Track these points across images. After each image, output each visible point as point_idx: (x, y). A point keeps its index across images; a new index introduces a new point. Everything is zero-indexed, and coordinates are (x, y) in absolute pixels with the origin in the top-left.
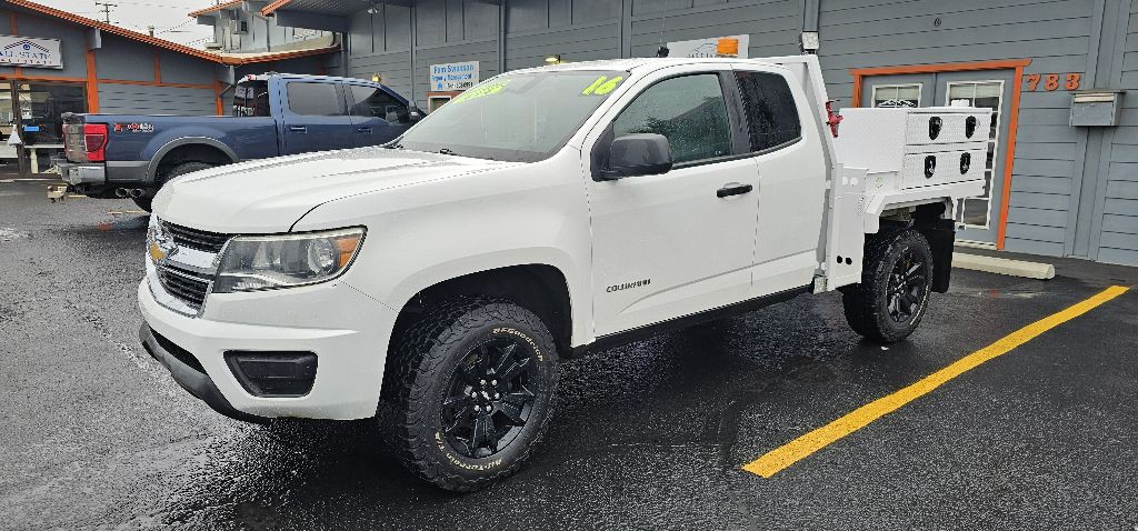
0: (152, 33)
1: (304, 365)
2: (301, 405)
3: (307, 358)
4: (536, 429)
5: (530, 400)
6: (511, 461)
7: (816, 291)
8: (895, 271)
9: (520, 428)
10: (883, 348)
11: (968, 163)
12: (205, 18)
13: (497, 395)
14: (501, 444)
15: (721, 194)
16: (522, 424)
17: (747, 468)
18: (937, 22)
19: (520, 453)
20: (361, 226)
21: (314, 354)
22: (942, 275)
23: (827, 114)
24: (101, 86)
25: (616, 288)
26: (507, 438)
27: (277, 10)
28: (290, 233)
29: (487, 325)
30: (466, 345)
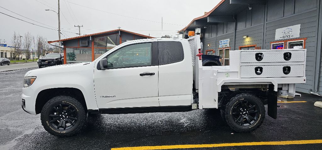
19: (72, 132)
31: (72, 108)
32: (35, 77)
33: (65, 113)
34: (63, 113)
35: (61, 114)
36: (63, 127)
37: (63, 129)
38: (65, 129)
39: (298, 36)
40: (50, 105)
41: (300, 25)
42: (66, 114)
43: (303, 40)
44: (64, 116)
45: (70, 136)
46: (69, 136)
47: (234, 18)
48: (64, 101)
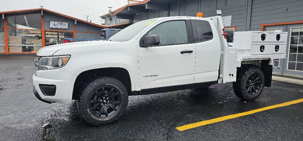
0: (91, 21)
1: (53, 88)
2: (52, 98)
3: (54, 87)
4: (120, 112)
5: (119, 104)
6: (112, 119)
7: (219, 83)
8: (249, 79)
9: (115, 111)
10: (245, 102)
11: (278, 48)
12: (103, 17)
13: (109, 102)
14: (109, 115)
15: (182, 53)
16: (116, 110)
17: (177, 128)
18: (287, 10)
19: (115, 117)
20: (70, 55)
21: (55, 86)
22: (268, 82)
23: (223, 32)
24: (76, 33)
25: (147, 76)
26: (111, 113)
27: (116, 15)
28: (52, 56)
29: (104, 82)
30: (97, 87)
31: (115, 90)
32: (69, 56)
33: (106, 97)
34: (104, 98)
35: (102, 99)
36: (105, 114)
37: (105, 116)
38: (107, 116)
39: (230, 25)
40: (92, 89)
41: (231, 16)
42: (108, 98)
43: (234, 29)
44: (105, 101)
45: (113, 123)
46: (111, 124)
47: (167, 7)
48: (107, 83)
